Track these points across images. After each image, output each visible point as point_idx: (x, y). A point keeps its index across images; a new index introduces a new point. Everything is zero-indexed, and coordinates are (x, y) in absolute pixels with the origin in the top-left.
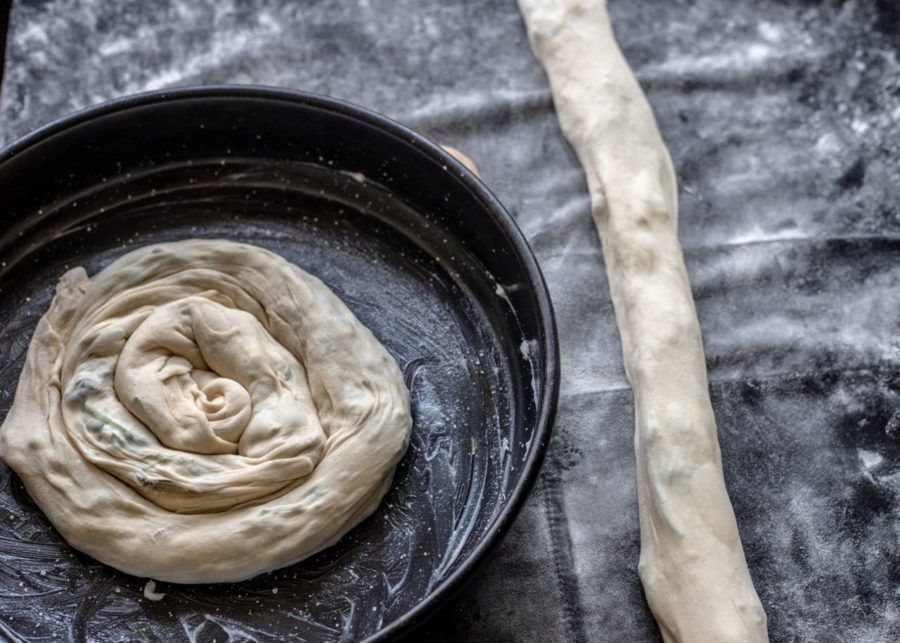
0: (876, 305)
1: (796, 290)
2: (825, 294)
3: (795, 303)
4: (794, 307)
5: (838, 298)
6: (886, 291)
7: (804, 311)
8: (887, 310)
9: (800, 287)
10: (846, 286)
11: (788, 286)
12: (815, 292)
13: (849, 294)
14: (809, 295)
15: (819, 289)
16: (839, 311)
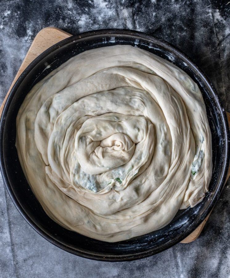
0: (10, 46)
1: (5, 73)
2: (7, 63)
3: (11, 73)
4: (12, 74)
5: (8, 59)
6: (4, 43)
7: (13, 70)
8: (12, 43)
9: (4, 71)
10: (3, 56)
11: (4, 76)
12: (6, 67)
13: (6, 55)
14: (7, 68)
15: (5, 65)
16: (13, 59)
